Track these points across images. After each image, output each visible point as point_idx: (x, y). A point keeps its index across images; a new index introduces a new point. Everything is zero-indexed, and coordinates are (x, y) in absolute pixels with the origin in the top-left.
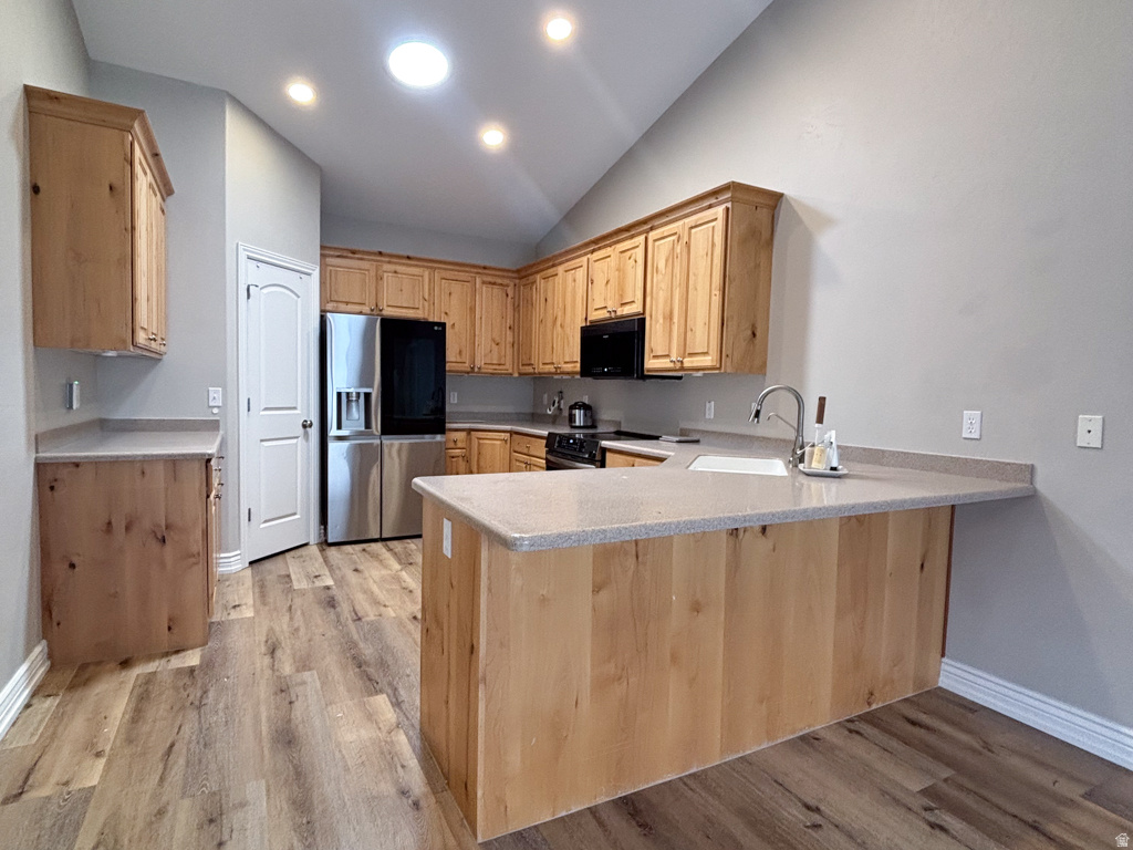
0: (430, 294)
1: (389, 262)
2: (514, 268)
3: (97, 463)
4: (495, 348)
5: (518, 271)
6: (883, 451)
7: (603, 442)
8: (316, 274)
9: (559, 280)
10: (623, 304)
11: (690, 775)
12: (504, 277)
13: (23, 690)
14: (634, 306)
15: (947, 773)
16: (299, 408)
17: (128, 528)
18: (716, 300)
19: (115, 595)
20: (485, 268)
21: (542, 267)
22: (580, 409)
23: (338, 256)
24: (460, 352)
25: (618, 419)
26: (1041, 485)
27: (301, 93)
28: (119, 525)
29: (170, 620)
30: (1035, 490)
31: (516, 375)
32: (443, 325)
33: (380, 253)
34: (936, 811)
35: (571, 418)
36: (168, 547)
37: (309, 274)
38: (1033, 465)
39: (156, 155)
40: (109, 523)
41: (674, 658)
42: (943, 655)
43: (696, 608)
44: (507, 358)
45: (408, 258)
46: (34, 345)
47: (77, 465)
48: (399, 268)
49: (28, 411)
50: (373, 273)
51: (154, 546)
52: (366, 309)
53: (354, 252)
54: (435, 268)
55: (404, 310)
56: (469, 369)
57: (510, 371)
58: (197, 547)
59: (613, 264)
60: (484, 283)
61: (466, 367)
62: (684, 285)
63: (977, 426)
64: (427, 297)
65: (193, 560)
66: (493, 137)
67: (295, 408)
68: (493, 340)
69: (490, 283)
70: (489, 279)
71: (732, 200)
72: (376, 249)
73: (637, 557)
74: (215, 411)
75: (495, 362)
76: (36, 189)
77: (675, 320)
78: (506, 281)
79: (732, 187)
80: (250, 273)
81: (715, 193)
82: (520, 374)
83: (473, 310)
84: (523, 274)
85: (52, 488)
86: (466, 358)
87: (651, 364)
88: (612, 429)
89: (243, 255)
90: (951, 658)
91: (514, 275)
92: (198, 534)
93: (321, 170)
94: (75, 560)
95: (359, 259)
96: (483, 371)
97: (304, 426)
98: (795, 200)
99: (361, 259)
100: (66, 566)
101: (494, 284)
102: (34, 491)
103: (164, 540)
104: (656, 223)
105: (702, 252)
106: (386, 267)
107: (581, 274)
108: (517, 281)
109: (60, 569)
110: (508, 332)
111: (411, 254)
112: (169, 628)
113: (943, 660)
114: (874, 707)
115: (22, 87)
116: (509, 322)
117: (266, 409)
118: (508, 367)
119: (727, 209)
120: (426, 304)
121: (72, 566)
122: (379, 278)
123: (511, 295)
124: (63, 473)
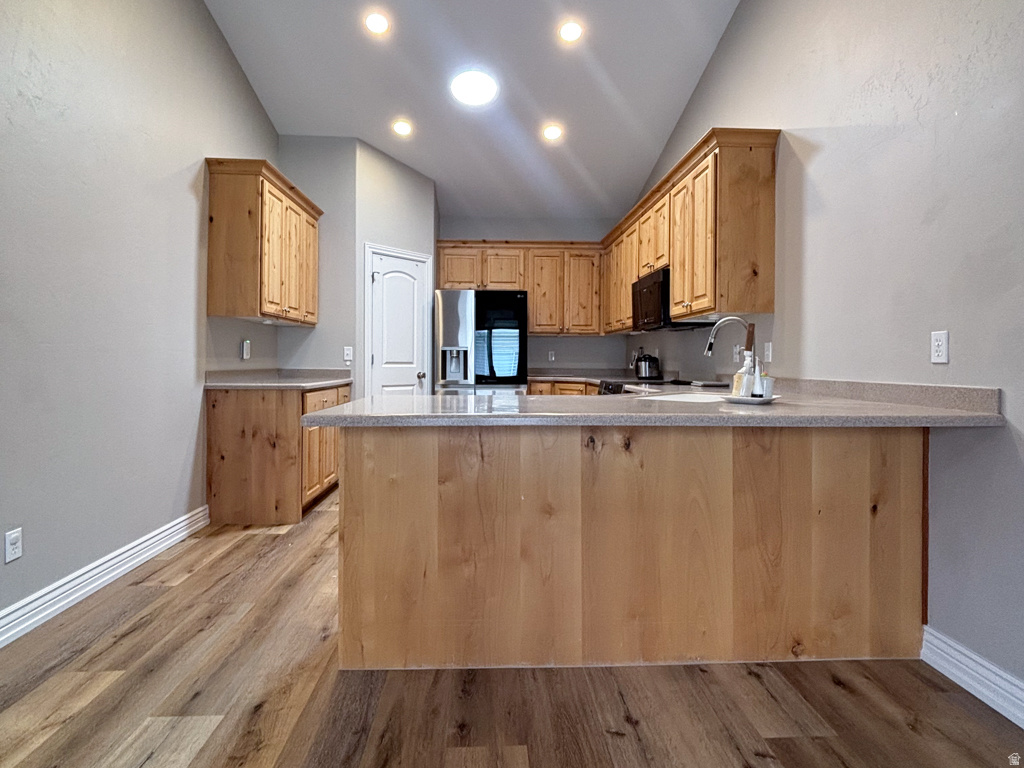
0: (525, 270)
1: (492, 248)
2: (599, 240)
3: (237, 390)
4: (582, 311)
5: (602, 243)
6: (863, 384)
7: (627, 386)
8: (430, 261)
9: (623, 245)
10: (658, 259)
11: (545, 669)
12: (589, 249)
13: (181, 532)
14: (664, 258)
15: (828, 732)
16: (415, 362)
17: (254, 436)
18: (710, 242)
19: (246, 480)
20: (572, 243)
21: (615, 237)
22: (645, 361)
23: (453, 247)
24: (551, 316)
25: (677, 370)
26: (1010, 414)
27: (403, 128)
28: (249, 433)
29: (277, 502)
30: (1004, 420)
31: (603, 334)
32: (525, 293)
33: (484, 241)
34: (769, 760)
35: (638, 369)
36: (277, 451)
37: (424, 262)
38: (1000, 390)
39: (292, 188)
40: (243, 432)
41: (525, 553)
42: (925, 621)
43: (548, 511)
44: (594, 319)
45: (507, 242)
46: (208, 315)
47: (227, 391)
48: (501, 252)
49: (199, 355)
50: (479, 257)
51: (269, 449)
52: (474, 286)
53: (464, 243)
54: (529, 248)
55: (503, 285)
56: (559, 331)
57: (597, 331)
58: (294, 452)
59: (652, 224)
60: (571, 256)
61: (556, 329)
62: (691, 235)
63: (944, 348)
64: (522, 272)
65: (291, 461)
66: (553, 132)
67: (411, 363)
68: (580, 304)
69: (577, 256)
70: (577, 252)
71: (719, 145)
72: (481, 239)
73: (482, 457)
74: (348, 363)
75: (582, 323)
76: (211, 219)
77: (686, 267)
78: (590, 253)
79: (714, 133)
80: (373, 264)
81: (705, 142)
82: (606, 333)
83: (562, 279)
84: (606, 243)
85: (214, 406)
86: (556, 321)
87: (675, 311)
88: (672, 379)
89: (369, 251)
90: (933, 627)
91: (599, 247)
92: (295, 443)
93: (435, 183)
94: (224, 454)
95: (469, 247)
96: (572, 331)
97: (419, 377)
98: (790, 134)
99: (471, 247)
100: (219, 457)
101: (581, 256)
102: (202, 407)
103: (274, 446)
104: (675, 179)
105: (701, 200)
106: (490, 251)
107: (635, 236)
108: (602, 252)
109: (216, 458)
110: (594, 297)
111: (508, 239)
112: (276, 508)
113: (926, 627)
114: (803, 658)
115: (203, 158)
116: (595, 287)
117: (387, 363)
118: (595, 327)
119: (716, 155)
120: (522, 278)
121: (223, 458)
122: (484, 261)
123: (596, 264)
124: (220, 396)
